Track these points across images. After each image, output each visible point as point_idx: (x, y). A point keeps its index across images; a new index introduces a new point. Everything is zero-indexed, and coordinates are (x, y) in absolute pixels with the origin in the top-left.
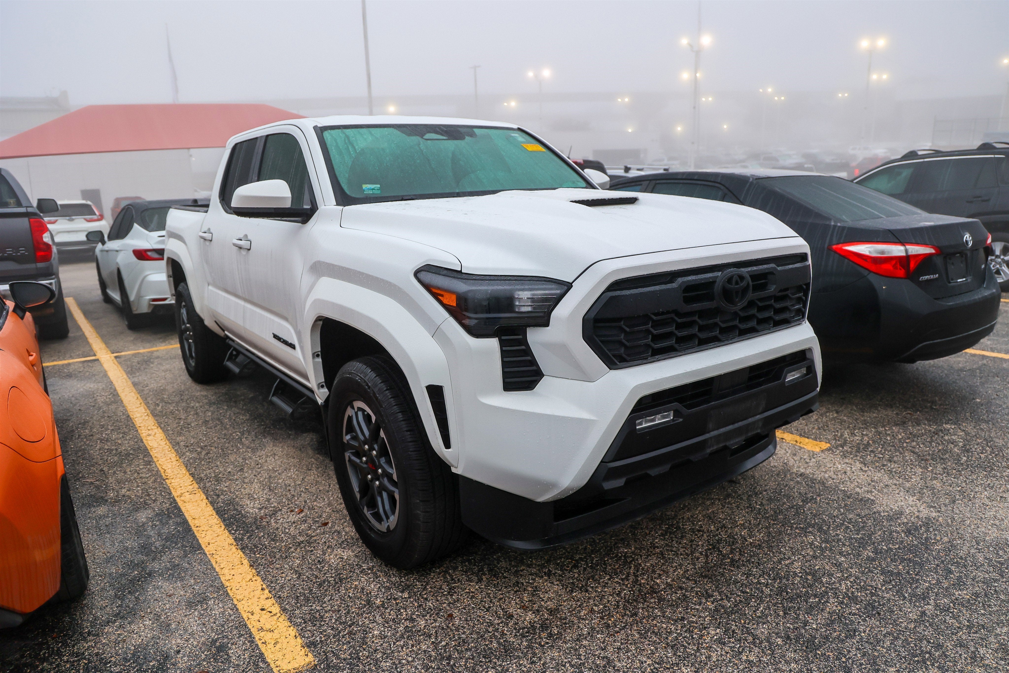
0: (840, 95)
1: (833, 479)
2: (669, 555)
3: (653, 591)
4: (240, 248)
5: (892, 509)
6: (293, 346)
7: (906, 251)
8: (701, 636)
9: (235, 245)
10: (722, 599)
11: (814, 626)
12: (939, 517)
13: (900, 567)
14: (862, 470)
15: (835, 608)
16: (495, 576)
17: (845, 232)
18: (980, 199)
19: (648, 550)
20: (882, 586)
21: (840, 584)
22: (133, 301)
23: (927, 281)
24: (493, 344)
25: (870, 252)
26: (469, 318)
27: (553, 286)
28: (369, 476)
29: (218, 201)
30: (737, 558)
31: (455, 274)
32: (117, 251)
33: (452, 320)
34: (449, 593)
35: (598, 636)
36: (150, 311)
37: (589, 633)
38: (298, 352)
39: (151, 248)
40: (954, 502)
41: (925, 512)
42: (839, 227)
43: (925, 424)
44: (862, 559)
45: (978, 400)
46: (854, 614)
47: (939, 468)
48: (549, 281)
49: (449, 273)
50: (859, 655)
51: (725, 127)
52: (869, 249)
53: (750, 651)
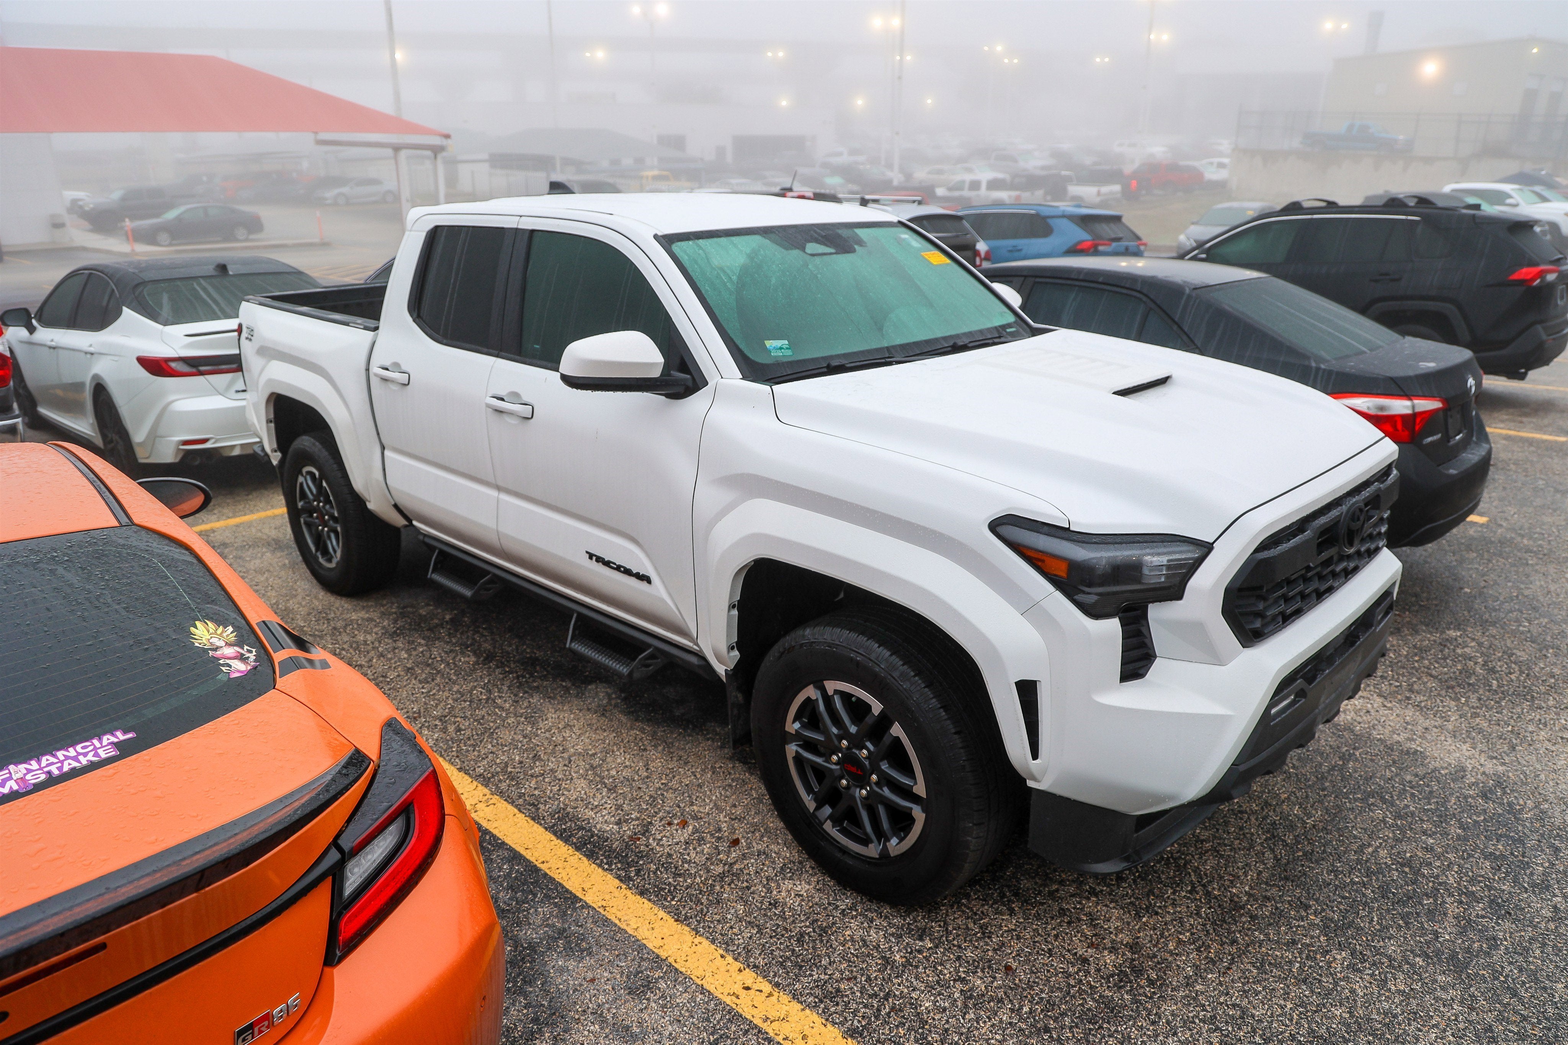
0: (1098, 60)
1: (1360, 723)
2: (1224, 850)
3: (1237, 906)
4: (499, 411)
5: (1450, 764)
6: (647, 579)
7: (1413, 407)
8: (1329, 964)
9: (488, 406)
10: (1323, 910)
11: (1447, 937)
12: (1507, 771)
13: (1500, 847)
14: (1385, 706)
15: (1457, 910)
16: (1026, 901)
17: (1333, 377)
18: (1388, 277)
19: (1195, 845)
20: (1494, 875)
21: (1447, 876)
22: (140, 444)
23: (1431, 442)
24: (1113, 626)
25: (1368, 408)
26: (1084, 592)
27: (1191, 548)
28: (844, 782)
29: (410, 319)
30: (1308, 848)
31: (1061, 533)
32: (92, 354)
33: (1058, 595)
34: (983, 933)
35: (1210, 976)
36: (177, 460)
37: (1196, 974)
38: (658, 588)
39: (176, 355)
40: (1514, 749)
41: (1490, 767)
42: (1324, 370)
43: (1424, 632)
44: (1452, 838)
45: (1467, 590)
46: (1483, 917)
47: (1473, 701)
48: (1184, 541)
49: (1053, 531)
50: (1516, 971)
51: (929, 101)
52: (1368, 404)
53: (1395, 979)
